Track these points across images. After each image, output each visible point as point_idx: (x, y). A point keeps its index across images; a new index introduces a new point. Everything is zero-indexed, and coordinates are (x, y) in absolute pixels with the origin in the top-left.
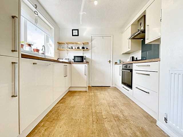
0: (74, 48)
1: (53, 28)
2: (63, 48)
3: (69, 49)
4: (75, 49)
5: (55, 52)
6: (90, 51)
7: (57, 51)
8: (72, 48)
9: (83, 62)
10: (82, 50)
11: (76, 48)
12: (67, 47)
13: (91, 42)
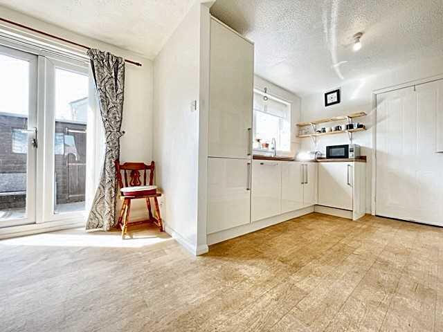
0: (327, 130)
1: (289, 104)
2: (306, 133)
3: (318, 134)
4: (331, 131)
5: (292, 143)
6: (371, 130)
7: (296, 140)
8: (324, 131)
9: (347, 157)
10: (347, 131)
11: (333, 129)
12: (315, 130)
13: (373, 108)
